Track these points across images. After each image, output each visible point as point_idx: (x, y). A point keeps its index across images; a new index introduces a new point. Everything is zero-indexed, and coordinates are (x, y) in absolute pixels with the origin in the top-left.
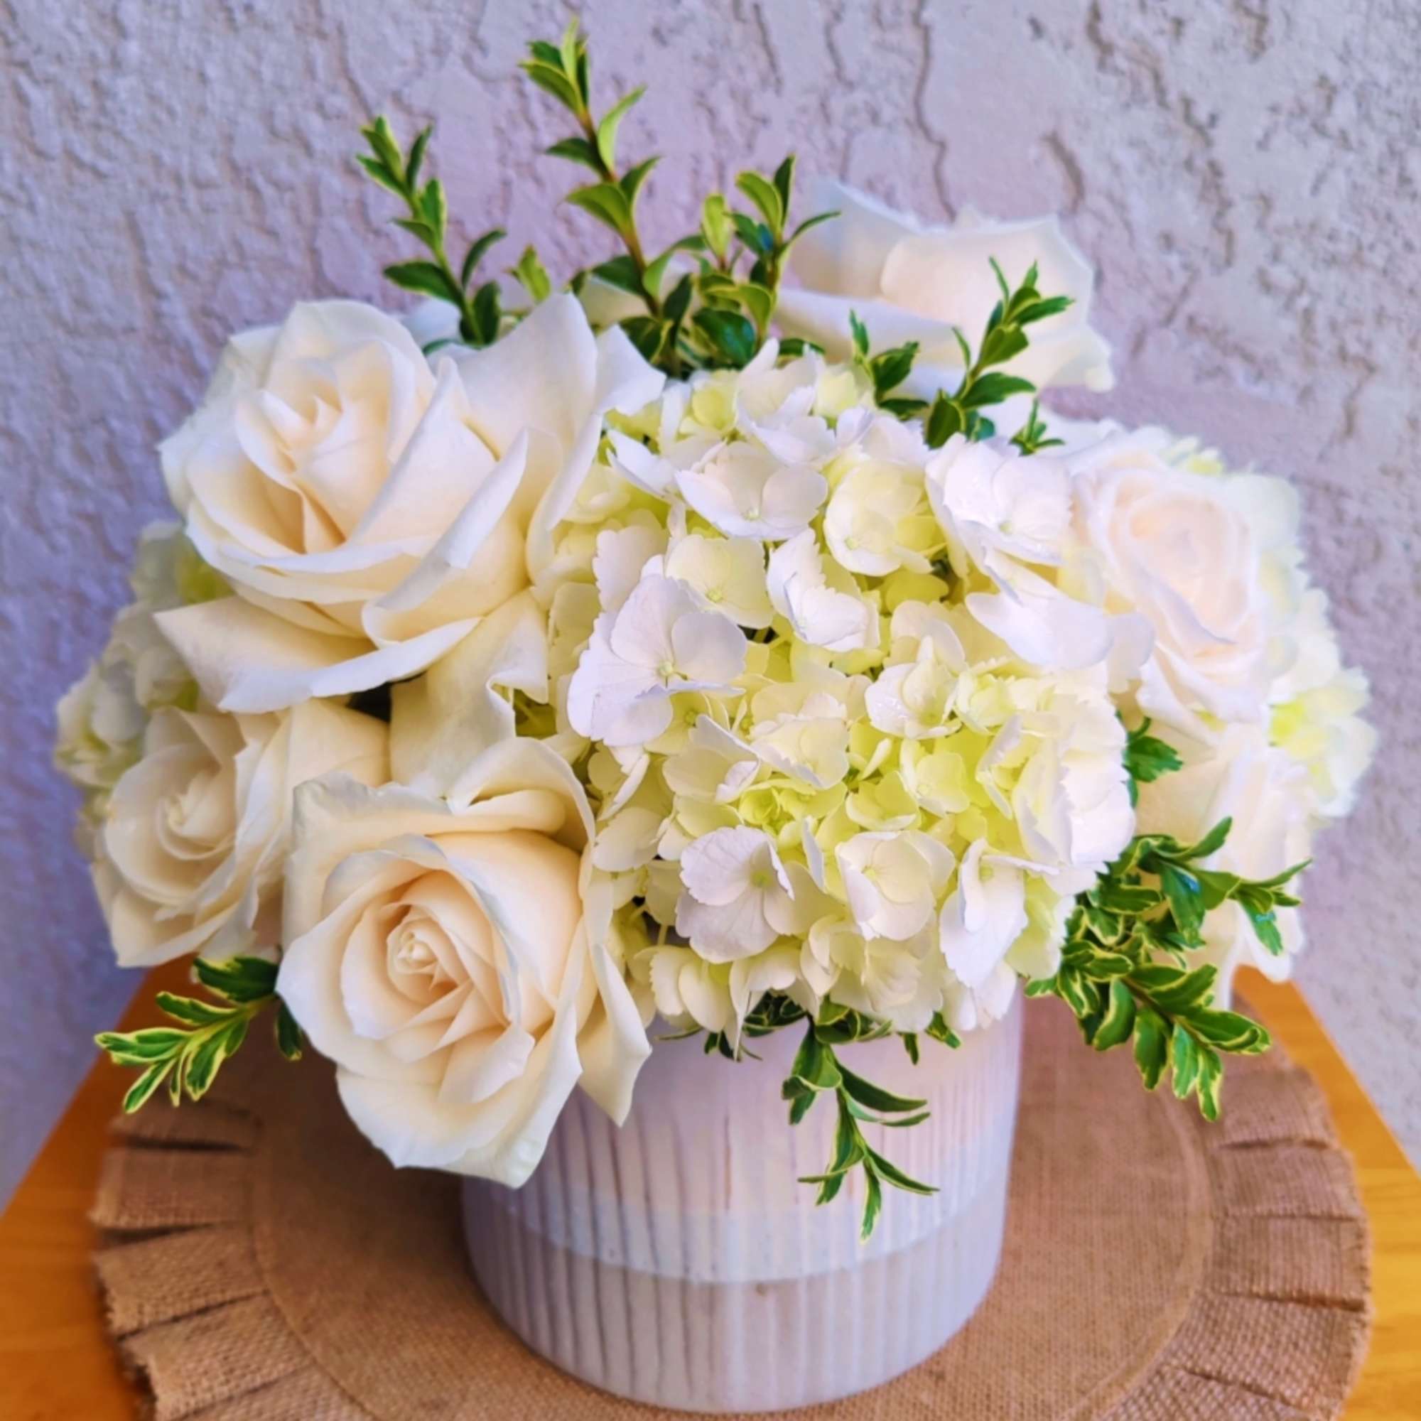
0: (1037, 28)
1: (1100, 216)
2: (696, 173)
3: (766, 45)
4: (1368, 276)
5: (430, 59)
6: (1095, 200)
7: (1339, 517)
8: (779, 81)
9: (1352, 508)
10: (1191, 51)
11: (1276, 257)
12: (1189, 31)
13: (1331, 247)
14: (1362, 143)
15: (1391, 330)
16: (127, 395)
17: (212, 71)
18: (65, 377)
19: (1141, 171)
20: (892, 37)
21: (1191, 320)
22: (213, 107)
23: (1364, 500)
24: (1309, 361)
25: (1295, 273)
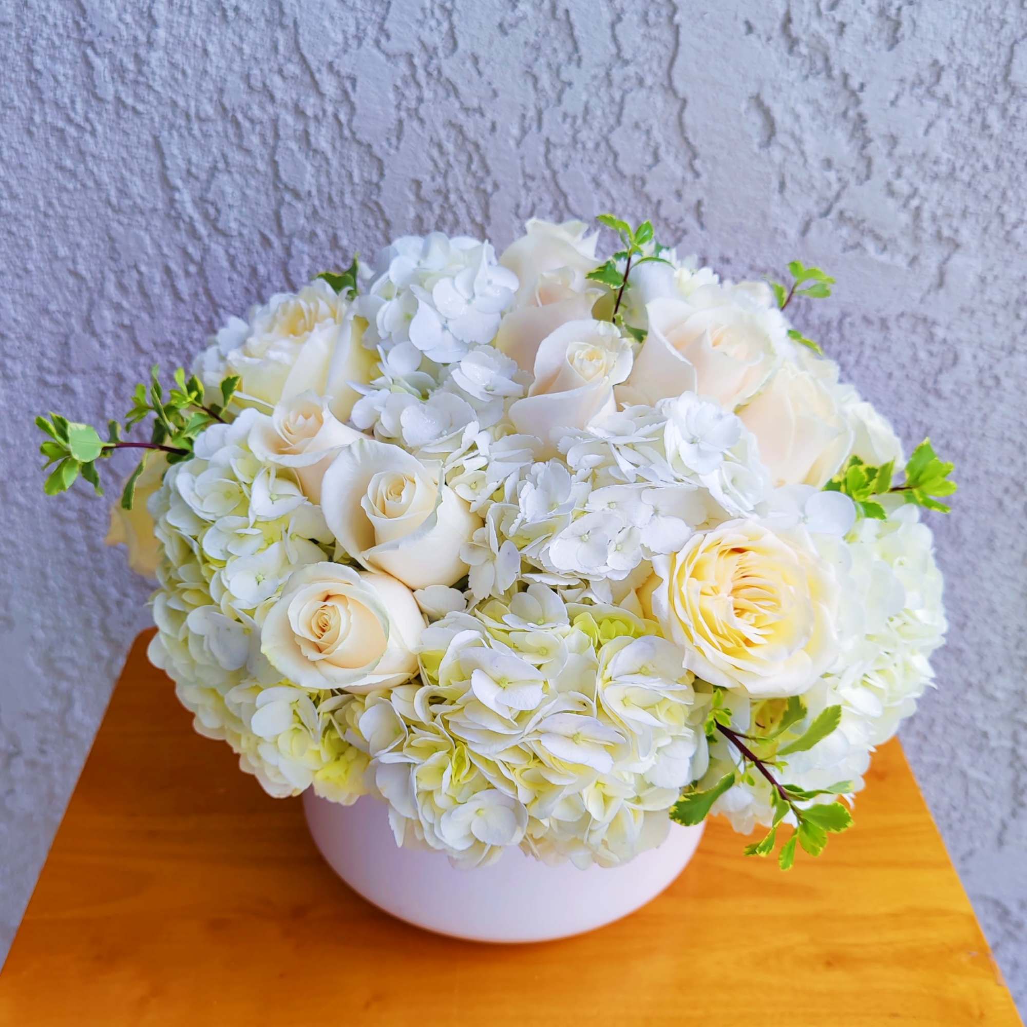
0: (750, 28)
1: (784, 147)
2: (524, 116)
3: (572, 35)
4: (958, 187)
5: (353, 43)
6: (781, 138)
7: (931, 337)
8: (580, 60)
9: (940, 332)
10: (849, 43)
11: (899, 175)
12: (848, 30)
13: (935, 168)
14: (959, 103)
15: (972, 221)
16: (150, 251)
17: (211, 48)
18: (112, 239)
19: (813, 119)
20: (655, 32)
21: (841, 213)
22: (212, 70)
23: (948, 328)
24: (917, 240)
25: (911, 184)
